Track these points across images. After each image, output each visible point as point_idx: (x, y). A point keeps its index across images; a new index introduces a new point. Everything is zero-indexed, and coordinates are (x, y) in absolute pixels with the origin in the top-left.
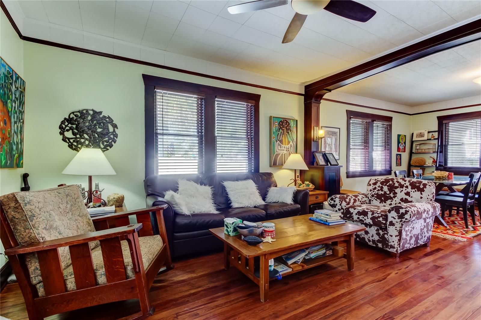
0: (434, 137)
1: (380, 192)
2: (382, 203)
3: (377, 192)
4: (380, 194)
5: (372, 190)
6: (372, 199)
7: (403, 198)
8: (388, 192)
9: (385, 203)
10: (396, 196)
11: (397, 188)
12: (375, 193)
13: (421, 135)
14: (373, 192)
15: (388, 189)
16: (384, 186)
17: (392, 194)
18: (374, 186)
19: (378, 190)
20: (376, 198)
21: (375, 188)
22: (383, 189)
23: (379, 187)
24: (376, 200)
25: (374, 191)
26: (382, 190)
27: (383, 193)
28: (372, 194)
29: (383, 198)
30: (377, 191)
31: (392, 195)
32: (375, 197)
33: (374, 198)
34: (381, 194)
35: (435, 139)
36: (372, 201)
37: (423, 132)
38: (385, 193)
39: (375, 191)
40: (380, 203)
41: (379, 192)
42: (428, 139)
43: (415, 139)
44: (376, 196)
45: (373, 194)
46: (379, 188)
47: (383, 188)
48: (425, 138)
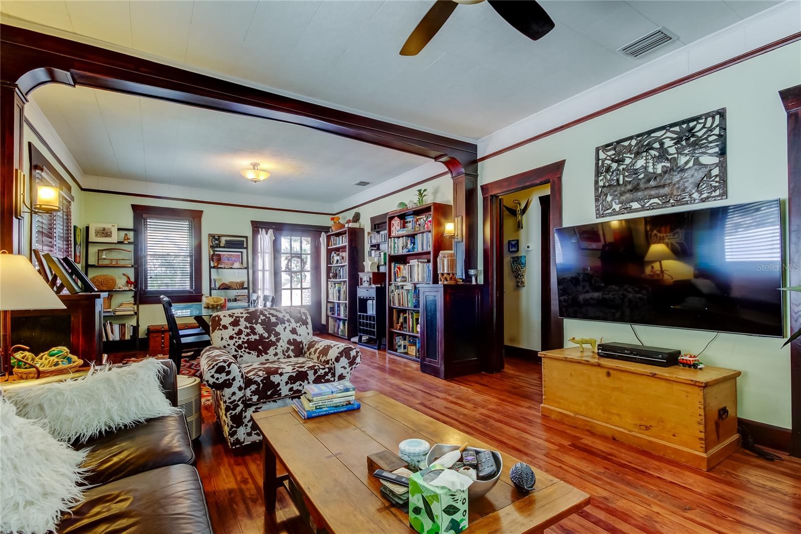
0: (129, 239)
1: (253, 338)
2: (262, 356)
3: (246, 338)
4: (253, 340)
5: (235, 336)
6: (240, 354)
7: (290, 339)
8: (266, 335)
9: (267, 353)
10: (280, 338)
11: (276, 324)
12: (243, 341)
13: (105, 233)
14: (237, 340)
15: (264, 329)
16: (254, 325)
17: (273, 336)
18: (237, 329)
19: (248, 335)
20: (247, 350)
21: (240, 332)
22: (256, 331)
23: (246, 328)
24: (249, 353)
25: (240, 338)
26: (255, 334)
27: (257, 337)
28: (237, 344)
29: (260, 347)
30: (246, 336)
31: (273, 338)
32: (245, 348)
33: (245, 351)
34: (255, 339)
35: (129, 243)
36: (241, 356)
37: (109, 229)
38: (261, 336)
39: (243, 336)
40: (258, 356)
41: (250, 337)
42: (119, 243)
43: (93, 238)
44: (246, 345)
45: (239, 345)
46: (249, 331)
47: (255, 329)
48: (114, 238)
